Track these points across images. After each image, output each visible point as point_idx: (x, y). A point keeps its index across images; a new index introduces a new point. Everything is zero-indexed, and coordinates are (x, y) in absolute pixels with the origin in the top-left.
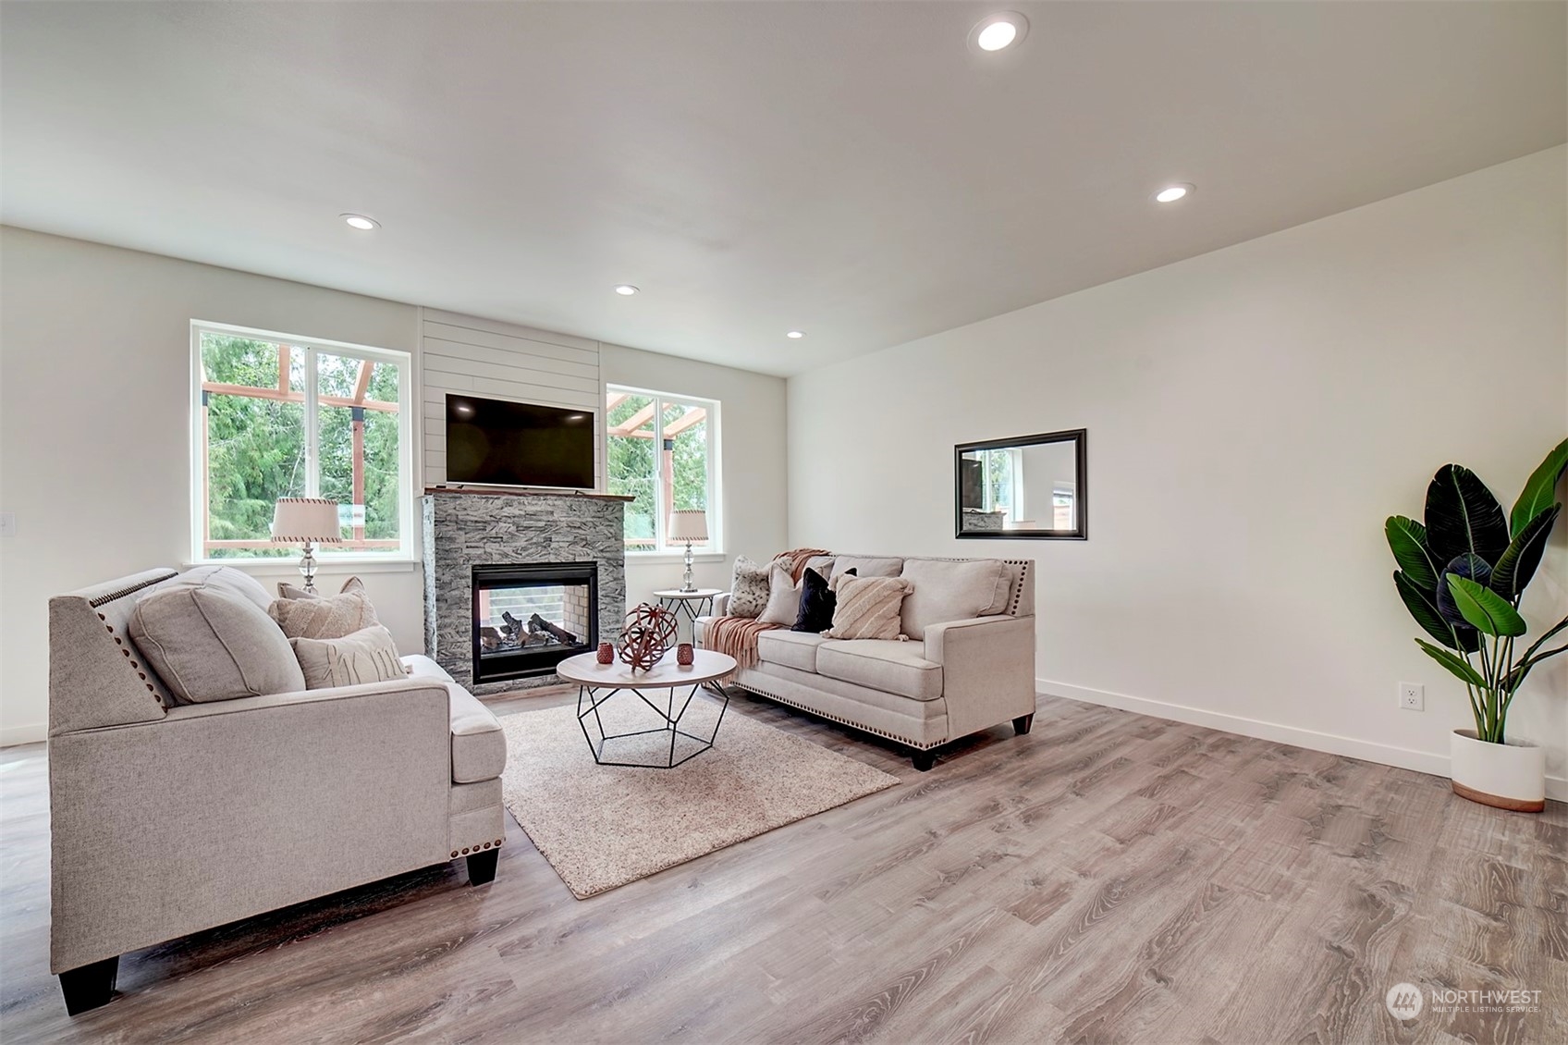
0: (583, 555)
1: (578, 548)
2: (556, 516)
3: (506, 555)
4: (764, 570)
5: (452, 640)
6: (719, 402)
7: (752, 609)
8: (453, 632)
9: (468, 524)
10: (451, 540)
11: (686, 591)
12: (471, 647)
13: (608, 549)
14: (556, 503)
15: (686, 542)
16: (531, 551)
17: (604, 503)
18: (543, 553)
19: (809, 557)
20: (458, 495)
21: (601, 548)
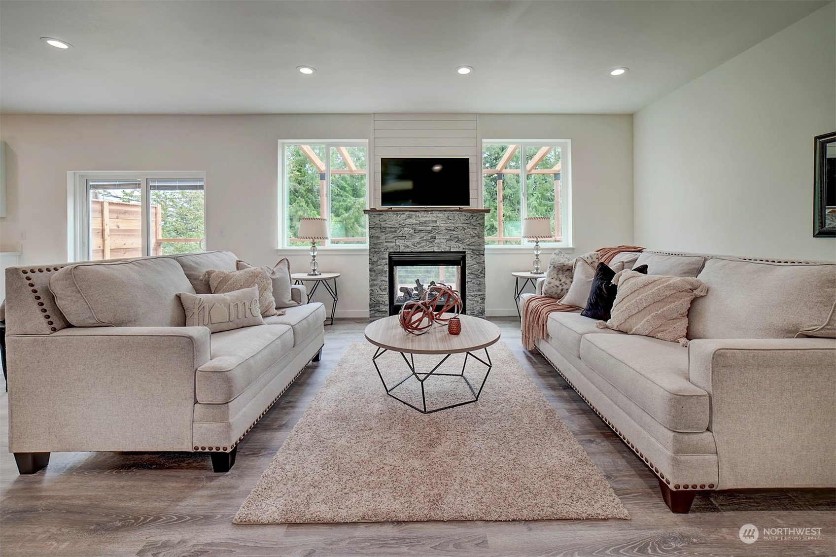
0: (456, 247)
1: (453, 243)
2: (438, 224)
3: (408, 247)
4: (571, 262)
5: (377, 293)
6: (570, 140)
7: (559, 292)
8: (378, 289)
9: (387, 229)
10: (378, 238)
11: (535, 273)
12: (388, 298)
13: (473, 244)
14: (438, 215)
15: (535, 239)
16: (422, 244)
17: (470, 214)
18: (430, 246)
19: (619, 252)
20: (381, 213)
21: (468, 243)
